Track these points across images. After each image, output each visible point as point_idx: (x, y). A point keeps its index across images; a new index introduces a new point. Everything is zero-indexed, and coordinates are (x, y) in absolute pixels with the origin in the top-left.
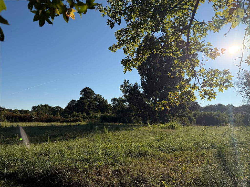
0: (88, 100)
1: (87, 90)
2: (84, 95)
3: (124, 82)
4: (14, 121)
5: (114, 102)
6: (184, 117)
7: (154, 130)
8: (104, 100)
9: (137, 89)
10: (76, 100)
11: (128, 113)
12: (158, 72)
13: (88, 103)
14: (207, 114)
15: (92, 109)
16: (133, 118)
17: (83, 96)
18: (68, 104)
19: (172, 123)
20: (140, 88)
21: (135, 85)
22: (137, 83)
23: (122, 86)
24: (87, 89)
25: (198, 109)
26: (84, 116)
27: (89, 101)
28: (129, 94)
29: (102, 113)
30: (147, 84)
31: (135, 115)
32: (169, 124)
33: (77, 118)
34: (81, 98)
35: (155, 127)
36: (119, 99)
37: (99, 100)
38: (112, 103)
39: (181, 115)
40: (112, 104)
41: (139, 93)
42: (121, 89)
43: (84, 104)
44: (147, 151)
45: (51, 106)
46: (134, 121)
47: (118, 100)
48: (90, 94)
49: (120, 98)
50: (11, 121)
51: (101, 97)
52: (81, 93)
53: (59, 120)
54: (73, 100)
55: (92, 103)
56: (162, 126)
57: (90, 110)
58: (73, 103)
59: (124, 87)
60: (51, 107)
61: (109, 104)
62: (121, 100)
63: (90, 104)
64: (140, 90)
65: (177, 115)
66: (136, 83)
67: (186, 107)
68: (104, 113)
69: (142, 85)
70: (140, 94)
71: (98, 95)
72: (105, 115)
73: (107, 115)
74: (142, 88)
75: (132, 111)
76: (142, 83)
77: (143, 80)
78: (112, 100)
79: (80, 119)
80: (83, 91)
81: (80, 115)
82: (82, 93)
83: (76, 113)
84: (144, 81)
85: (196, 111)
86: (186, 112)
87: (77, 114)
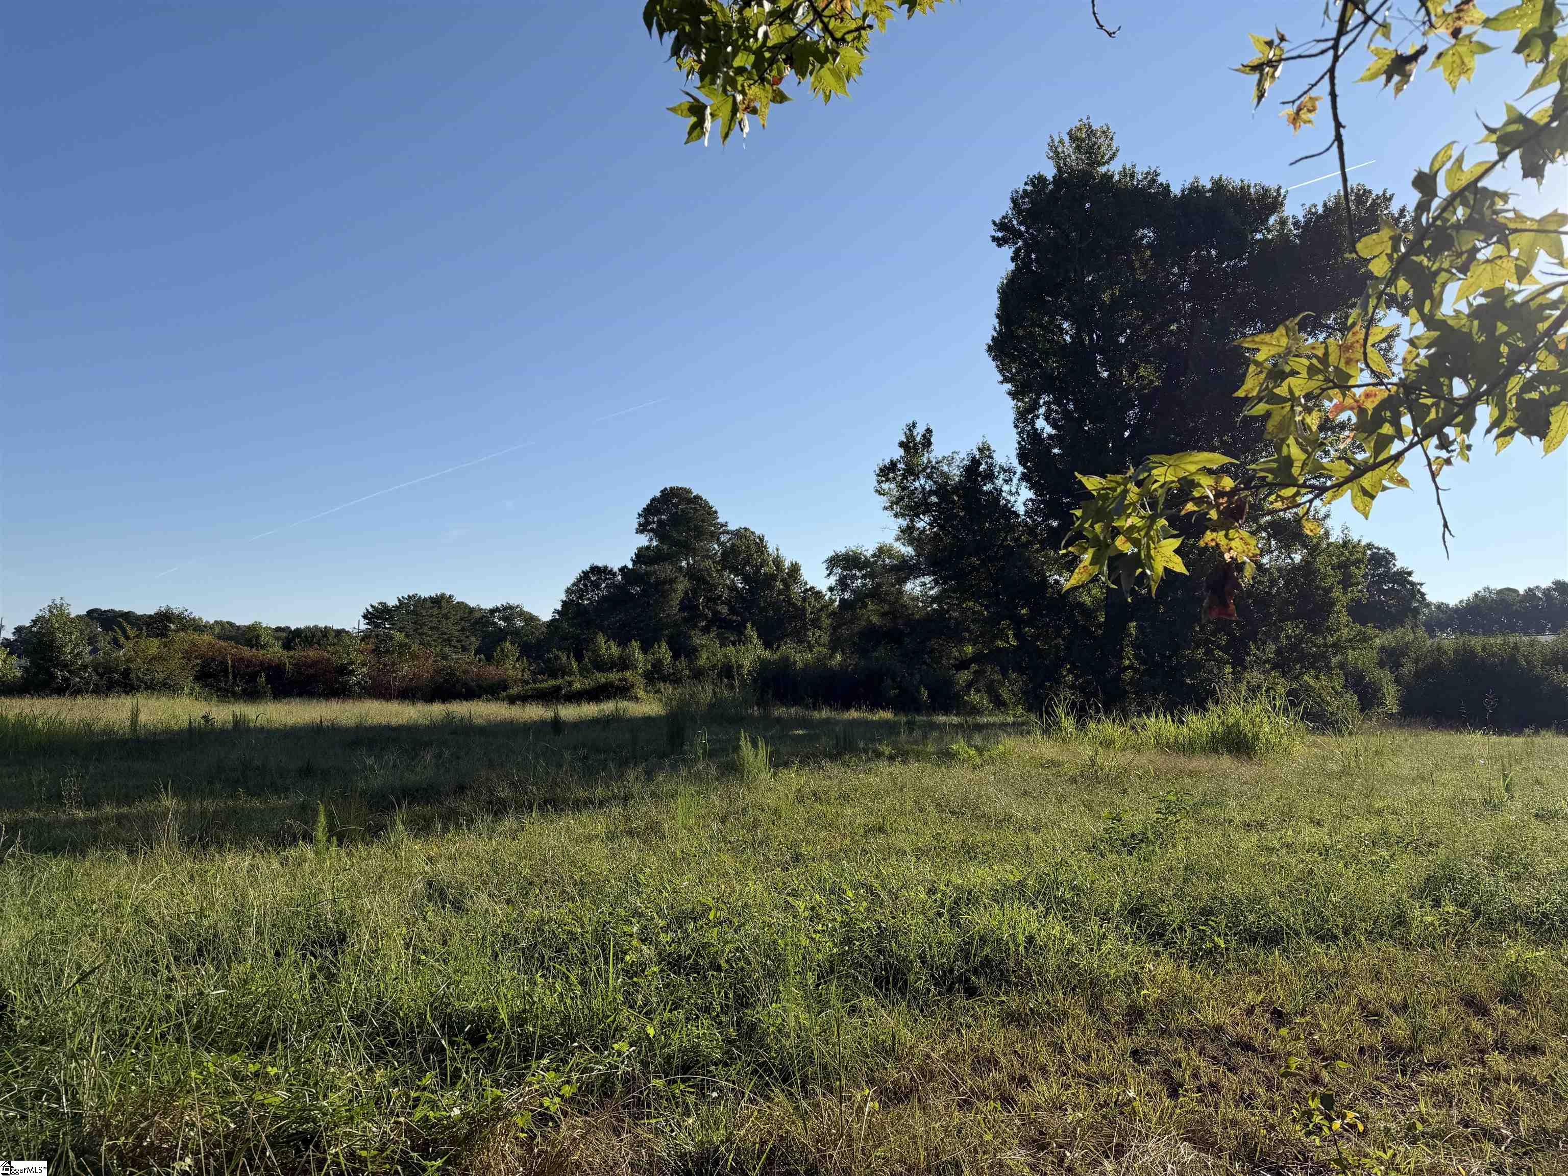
0: (684, 564)
1: (676, 506)
2: (660, 533)
3: (902, 445)
4: (244, 690)
5: (845, 577)
6: (1318, 670)
7: (1099, 760)
8: (778, 562)
9: (988, 487)
10: (616, 569)
11: (933, 643)
12: (1133, 369)
13: (682, 585)
14: (1484, 649)
15: (711, 623)
16: (964, 677)
17: (655, 543)
18: (569, 591)
19: (1235, 712)
20: (1007, 481)
21: (975, 462)
22: (989, 448)
23: (887, 471)
24: (675, 500)
25: (1415, 617)
26: (657, 665)
27: (693, 574)
28: (935, 520)
29: (767, 645)
30: (1056, 451)
31: (977, 658)
32: (1217, 722)
33: (614, 676)
34: (641, 556)
35: (1108, 744)
36: (874, 556)
37: (747, 563)
38: (832, 580)
39: (1297, 661)
40: (831, 589)
41: (1003, 515)
42: (885, 486)
43: (661, 588)
44: (1030, 940)
45: (472, 604)
46: (974, 698)
47: (866, 563)
48: (697, 528)
49: (881, 551)
50: (226, 695)
51: (760, 545)
52: (640, 525)
53: (505, 688)
54: (595, 569)
55: (707, 583)
56: (1158, 736)
57: (695, 626)
58: (596, 585)
59: (905, 477)
60: (471, 610)
61: (812, 588)
62: (887, 561)
63: (694, 591)
64: (1011, 493)
65: (1267, 661)
66: (985, 450)
67: (1332, 604)
68: (779, 646)
69: (1023, 457)
70: (1008, 519)
71: (743, 534)
72: (785, 659)
73: (800, 657)
74: (1025, 477)
75: (955, 634)
76: (1021, 448)
77: (1032, 423)
78: (834, 562)
79: (626, 680)
80: (650, 510)
81: (639, 656)
82: (647, 523)
83: (612, 643)
84: (1035, 436)
85: (1399, 632)
86: (1330, 640)
87: (615, 650)
